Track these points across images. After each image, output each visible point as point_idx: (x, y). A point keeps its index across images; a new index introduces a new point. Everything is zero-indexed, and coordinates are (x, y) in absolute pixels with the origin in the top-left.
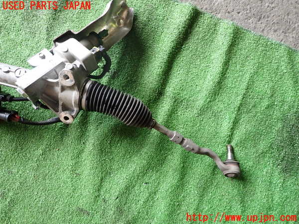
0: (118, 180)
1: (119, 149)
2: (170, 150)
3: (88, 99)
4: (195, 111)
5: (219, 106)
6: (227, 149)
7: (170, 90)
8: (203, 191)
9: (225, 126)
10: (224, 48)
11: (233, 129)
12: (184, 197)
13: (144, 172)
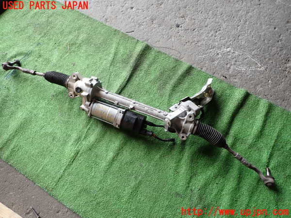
0: (200, 180)
1: (202, 162)
2: (231, 166)
3: (197, 128)
4: (247, 146)
5: (261, 144)
6: (266, 170)
7: (232, 132)
8: (252, 194)
9: (265, 156)
10: (264, 114)
11: (269, 159)
12: (239, 196)
13: (216, 177)
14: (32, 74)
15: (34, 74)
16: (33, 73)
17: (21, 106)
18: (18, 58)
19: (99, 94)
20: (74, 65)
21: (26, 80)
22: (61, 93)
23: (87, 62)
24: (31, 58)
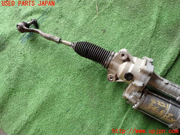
14: (57, 42)
15: (60, 42)
16: (58, 40)
17: (41, 80)
18: (35, 17)
19: (156, 83)
20: (104, 32)
21: (45, 46)
22: (89, 67)
23: (121, 29)
24: (50, 18)
